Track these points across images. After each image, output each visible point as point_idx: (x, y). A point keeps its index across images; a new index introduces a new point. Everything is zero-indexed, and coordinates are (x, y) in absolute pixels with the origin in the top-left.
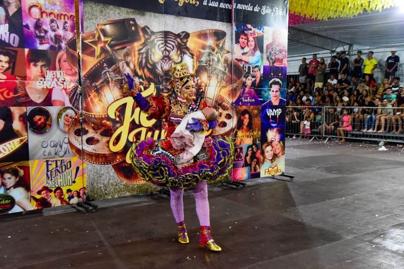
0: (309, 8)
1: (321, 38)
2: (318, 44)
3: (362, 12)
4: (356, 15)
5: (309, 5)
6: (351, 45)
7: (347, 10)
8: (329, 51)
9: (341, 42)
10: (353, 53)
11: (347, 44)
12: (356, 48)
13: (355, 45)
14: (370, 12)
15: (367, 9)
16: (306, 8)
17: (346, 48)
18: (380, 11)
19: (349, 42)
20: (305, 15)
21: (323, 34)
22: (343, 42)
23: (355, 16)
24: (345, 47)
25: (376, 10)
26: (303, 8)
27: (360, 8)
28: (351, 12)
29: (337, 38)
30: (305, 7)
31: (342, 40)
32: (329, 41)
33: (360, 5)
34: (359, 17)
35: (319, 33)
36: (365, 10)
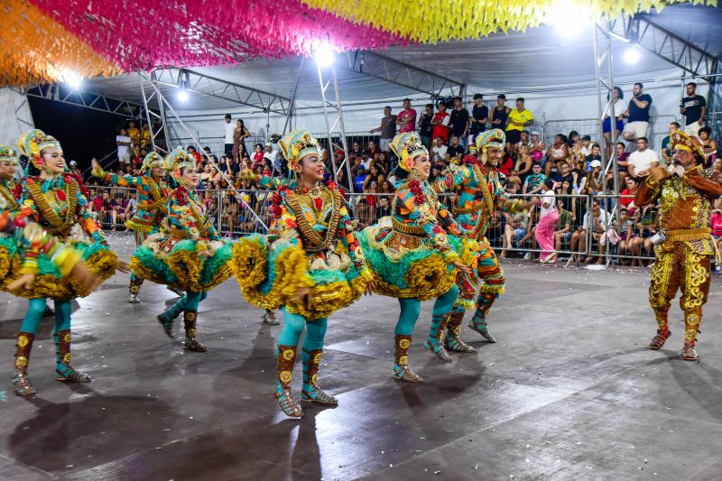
0: (407, 20)
1: (415, 73)
2: (411, 83)
3: (495, 32)
4: (487, 36)
5: (408, 16)
6: (463, 86)
7: (470, 26)
8: (429, 96)
9: (447, 79)
10: (467, 100)
11: (457, 84)
12: (471, 90)
13: (469, 87)
14: (506, 33)
15: (503, 28)
16: (403, 20)
17: (456, 91)
18: (524, 31)
19: (460, 81)
20: (399, 32)
21: (419, 65)
22: (450, 81)
23: (484, 37)
24: (454, 88)
25: (518, 29)
26: (397, 20)
27: (491, 24)
28: (478, 32)
29: (440, 72)
30: (400, 19)
31: (449, 77)
32: (429, 77)
33: (492, 21)
34: (490, 38)
35: (412, 63)
36: (500, 30)
